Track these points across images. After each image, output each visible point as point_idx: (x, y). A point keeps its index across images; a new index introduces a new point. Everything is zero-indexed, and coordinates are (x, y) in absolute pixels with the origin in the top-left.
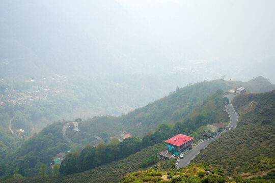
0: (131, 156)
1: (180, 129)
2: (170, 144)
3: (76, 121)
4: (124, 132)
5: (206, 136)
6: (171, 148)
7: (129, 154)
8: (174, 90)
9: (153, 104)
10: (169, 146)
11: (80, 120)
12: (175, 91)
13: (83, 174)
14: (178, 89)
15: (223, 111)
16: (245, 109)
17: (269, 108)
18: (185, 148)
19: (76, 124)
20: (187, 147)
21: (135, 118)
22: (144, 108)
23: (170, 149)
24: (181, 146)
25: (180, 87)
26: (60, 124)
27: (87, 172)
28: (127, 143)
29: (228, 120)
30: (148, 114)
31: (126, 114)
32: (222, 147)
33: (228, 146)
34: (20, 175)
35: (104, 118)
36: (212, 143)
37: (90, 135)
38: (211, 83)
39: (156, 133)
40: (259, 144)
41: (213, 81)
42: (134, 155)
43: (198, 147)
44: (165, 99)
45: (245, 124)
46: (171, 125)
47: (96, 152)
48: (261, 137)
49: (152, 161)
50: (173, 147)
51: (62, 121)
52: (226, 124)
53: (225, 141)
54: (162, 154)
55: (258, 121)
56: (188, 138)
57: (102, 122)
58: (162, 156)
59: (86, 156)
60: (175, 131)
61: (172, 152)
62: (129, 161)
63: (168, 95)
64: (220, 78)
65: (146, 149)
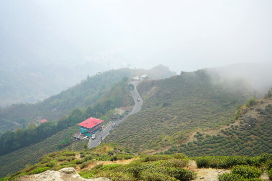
0: (48, 139)
1: (91, 113)
2: (82, 127)
4: (40, 117)
5: (114, 118)
6: (83, 130)
7: (46, 138)
9: (66, 92)
10: (82, 129)
12: (86, 79)
13: (3, 157)
14: (88, 77)
15: (129, 96)
16: (148, 94)
17: (169, 92)
18: (96, 130)
20: (97, 129)
21: (50, 105)
22: (58, 95)
23: (83, 131)
24: (93, 129)
25: (90, 76)
27: (7, 155)
28: (43, 127)
29: (133, 104)
30: (63, 101)
31: (42, 101)
32: (128, 127)
33: (134, 127)
35: (22, 106)
36: (120, 124)
37: (9, 121)
38: (118, 71)
39: (70, 117)
40: (161, 123)
41: (120, 69)
42: (50, 138)
43: (107, 129)
44: (78, 86)
45: (149, 107)
46: (83, 109)
47: (16, 136)
48: (162, 118)
49: (67, 142)
50: (86, 130)
52: (132, 107)
53: (131, 123)
54: (76, 136)
55: (159, 104)
56: (99, 121)
57: (20, 109)
58: (76, 138)
59: (6, 140)
60: (86, 115)
61: (84, 134)
62: (46, 143)
63: (79, 82)
65: (61, 132)
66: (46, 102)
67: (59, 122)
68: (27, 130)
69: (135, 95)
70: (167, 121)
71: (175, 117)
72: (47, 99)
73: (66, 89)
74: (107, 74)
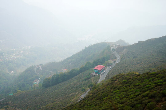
0: (75, 77)
1: (96, 63)
2: (96, 69)
3: (40, 65)
5: (109, 65)
6: (96, 71)
8: (84, 48)
9: (75, 55)
11: (42, 64)
13: (55, 86)
15: (112, 54)
16: (122, 53)
17: (134, 51)
18: (102, 71)
19: (40, 66)
20: (103, 70)
21: (68, 62)
22: (71, 57)
24: (101, 70)
25: (86, 47)
26: (33, 67)
27: (56, 85)
28: (72, 71)
29: (116, 58)
30: (74, 59)
33: (122, 68)
34: (21, 91)
35: (53, 63)
37: (48, 71)
38: (100, 44)
39: (85, 66)
40: (135, 66)
42: (77, 76)
43: (108, 69)
44: (80, 52)
45: (124, 59)
46: (92, 62)
47: (59, 76)
48: (135, 63)
49: (88, 77)
50: (97, 71)
51: (33, 66)
52: (115, 60)
53: (119, 66)
55: (130, 57)
56: (103, 66)
57: (53, 65)
58: (93, 75)
59: (55, 79)
60: (94, 65)
61: (97, 73)
63: (81, 50)
64: (104, 41)
65: (82, 73)
66: (65, 60)
67: (81, 68)
68: (65, 73)
69: (115, 53)
70: (138, 65)
71: (142, 62)
72: (65, 59)
73: (75, 54)
74: (95, 45)
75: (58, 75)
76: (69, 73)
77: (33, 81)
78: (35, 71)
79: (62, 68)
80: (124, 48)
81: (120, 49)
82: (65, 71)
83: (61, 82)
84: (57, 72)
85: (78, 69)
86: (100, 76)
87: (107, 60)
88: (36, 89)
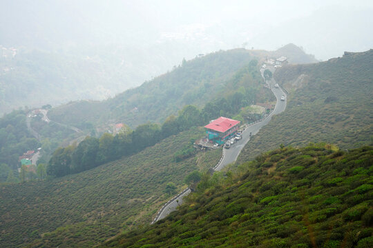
1: (213, 111)
2: (210, 130)
3: (44, 107)
4: (114, 120)
5: (251, 119)
6: (212, 135)
7: (145, 147)
8: (179, 63)
9: (150, 83)
10: (210, 133)
11: (49, 106)
12: (181, 64)
13: (85, 174)
14: (184, 61)
15: (264, 88)
16: (293, 85)
17: (329, 83)
18: (230, 136)
19: (44, 112)
20: (232, 133)
21: (128, 102)
22: (138, 88)
23: (211, 137)
24: (225, 133)
25: (187, 60)
26: (22, 112)
28: (141, 132)
29: (273, 99)
32: (280, 132)
35: (84, 103)
36: (264, 127)
37: (66, 126)
38: (229, 53)
40: (331, 126)
41: (232, 50)
42: (153, 147)
44: (168, 76)
45: (300, 103)
46: (200, 107)
47: (101, 144)
48: (331, 118)
49: (188, 152)
50: (215, 134)
51: (24, 109)
52: (273, 103)
53: (281, 125)
54: (201, 143)
55: (315, 99)
56: (233, 121)
57: (83, 108)
58: (201, 146)
59: (86, 151)
61: (213, 141)
63: (171, 69)
64: (241, 47)
65: (168, 139)
66: (120, 98)
67: (165, 125)
68: (117, 136)
69: (272, 84)
70: (339, 123)
71: (352, 117)
72: (121, 94)
73: (151, 79)
74: (212, 57)
75: (97, 141)
76: (130, 135)
77: (21, 155)
78: (29, 125)
79: (110, 120)
80: (300, 69)
81: (287, 73)
82: (117, 129)
83: (103, 163)
84: (93, 133)
85: (156, 125)
86: (224, 150)
87: (246, 105)
88: (27, 179)
